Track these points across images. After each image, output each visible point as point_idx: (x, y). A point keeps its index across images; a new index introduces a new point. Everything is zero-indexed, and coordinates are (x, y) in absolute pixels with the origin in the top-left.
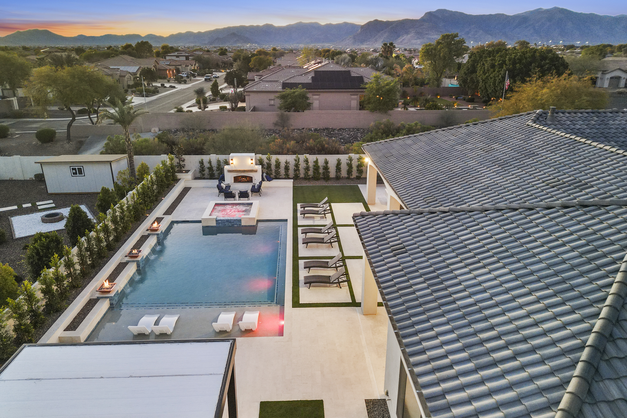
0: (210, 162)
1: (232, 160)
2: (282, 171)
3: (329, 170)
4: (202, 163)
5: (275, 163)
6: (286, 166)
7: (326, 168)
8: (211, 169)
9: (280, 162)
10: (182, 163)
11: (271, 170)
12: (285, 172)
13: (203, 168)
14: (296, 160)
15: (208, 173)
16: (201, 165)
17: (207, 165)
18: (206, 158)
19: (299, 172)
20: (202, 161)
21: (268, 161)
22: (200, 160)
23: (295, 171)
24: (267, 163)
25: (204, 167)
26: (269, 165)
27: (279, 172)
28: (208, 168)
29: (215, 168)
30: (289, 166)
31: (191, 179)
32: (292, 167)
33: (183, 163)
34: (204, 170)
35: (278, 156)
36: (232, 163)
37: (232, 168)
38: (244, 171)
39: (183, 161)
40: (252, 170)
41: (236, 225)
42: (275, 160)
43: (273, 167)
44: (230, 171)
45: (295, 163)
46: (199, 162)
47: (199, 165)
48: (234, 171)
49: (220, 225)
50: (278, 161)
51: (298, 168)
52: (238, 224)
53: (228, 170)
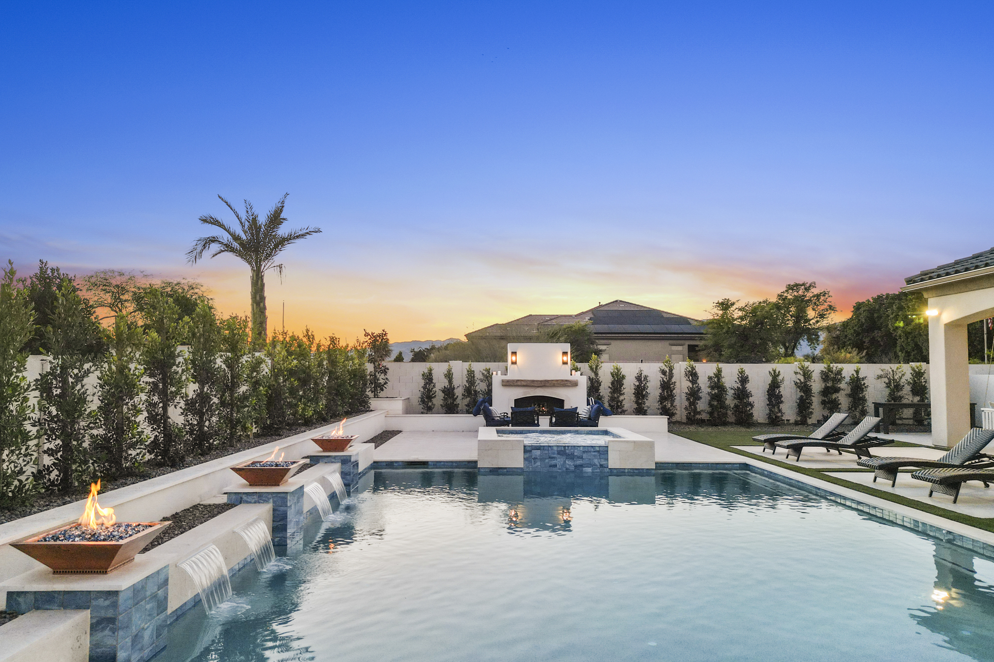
0: (449, 376)
1: (514, 353)
2: (629, 399)
3: (751, 399)
4: (428, 378)
5: (610, 379)
6: (638, 387)
7: (742, 394)
8: (449, 392)
9: (623, 377)
10: (381, 378)
12: (637, 402)
13: (430, 390)
14: (663, 372)
15: (441, 402)
16: (426, 383)
17: (440, 383)
18: (439, 369)
19: (673, 401)
20: (430, 374)
21: (593, 375)
22: (426, 371)
23: (662, 399)
25: (434, 386)
29: (459, 392)
30: (645, 388)
31: (401, 412)
32: (654, 389)
33: (383, 377)
34: (433, 394)
35: (621, 365)
36: (514, 363)
37: (513, 374)
38: (545, 384)
39: (385, 371)
40: (566, 381)
41: (589, 470)
42: (611, 373)
43: (605, 390)
44: (508, 381)
45: (663, 379)
46: (423, 375)
47: (422, 383)
48: (519, 383)
49: (536, 465)
50: (617, 375)
51: (672, 391)
52: (596, 465)
53: (503, 381)
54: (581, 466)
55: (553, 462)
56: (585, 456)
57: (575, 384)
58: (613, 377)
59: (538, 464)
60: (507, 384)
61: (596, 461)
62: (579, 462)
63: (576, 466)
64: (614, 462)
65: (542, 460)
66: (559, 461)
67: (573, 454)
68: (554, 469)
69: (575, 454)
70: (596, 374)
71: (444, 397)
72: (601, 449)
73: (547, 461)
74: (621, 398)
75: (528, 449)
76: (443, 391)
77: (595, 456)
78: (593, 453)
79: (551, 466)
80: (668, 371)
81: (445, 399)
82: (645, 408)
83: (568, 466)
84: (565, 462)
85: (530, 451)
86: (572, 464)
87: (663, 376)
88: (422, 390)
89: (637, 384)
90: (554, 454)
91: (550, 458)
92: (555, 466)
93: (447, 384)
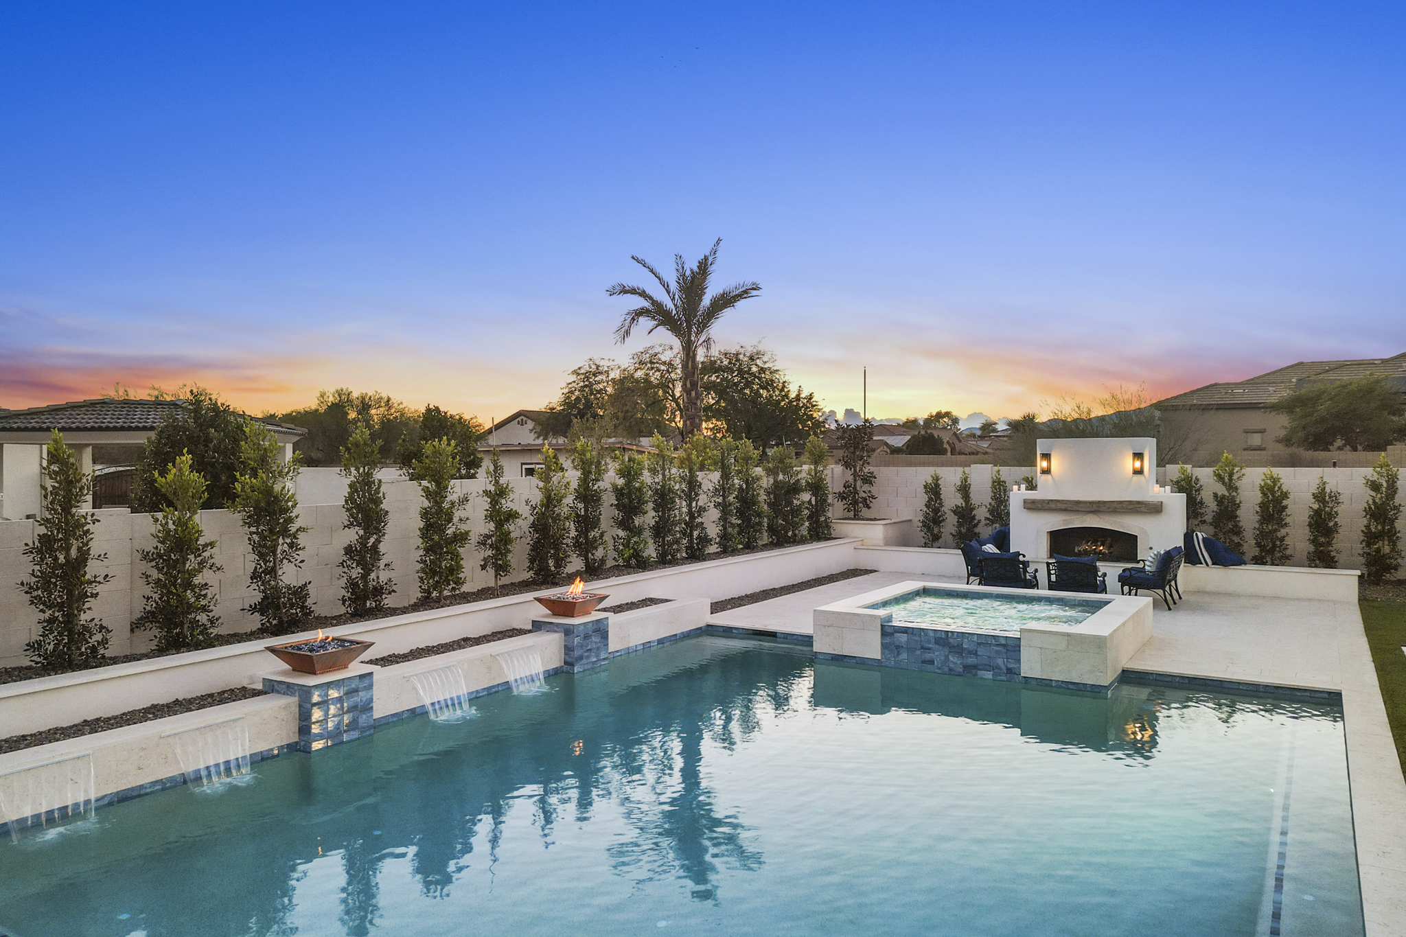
0: (964, 489)
1: (1046, 456)
2: (1297, 535)
4: (934, 490)
5: (1258, 497)
6: (1317, 513)
8: (965, 514)
9: (1285, 495)
10: (863, 489)
11: (1237, 531)
12: (1314, 541)
13: (936, 511)
14: (1375, 486)
15: (953, 530)
16: (930, 499)
17: (951, 499)
18: (950, 476)
19: (1393, 543)
20: (937, 485)
21: (1222, 490)
22: (930, 481)
23: (1370, 538)
24: (1215, 495)
25: (942, 504)
26: (1227, 510)
27: (1282, 539)
28: (957, 511)
29: (981, 514)
30: (1331, 516)
31: (881, 542)
32: (1351, 519)
33: (866, 487)
34: (940, 516)
35: (1278, 471)
36: (1046, 471)
37: (1046, 489)
38: (1097, 508)
39: (869, 480)
40: (1138, 503)
41: (989, 675)
42: (1262, 487)
43: (1248, 516)
44: (1034, 502)
45: (1374, 502)
46: (925, 487)
47: (924, 498)
48: (1053, 506)
49: (901, 657)
50: (1273, 493)
51: (1392, 521)
52: (1000, 668)
53: (1025, 501)
54: (975, 667)
55: (928, 656)
56: (981, 651)
57: (1155, 509)
58: (1264, 494)
59: (904, 656)
60: (1032, 506)
61: (1000, 661)
62: (971, 660)
63: (965, 667)
64: (1030, 666)
65: (910, 650)
66: (938, 655)
67: (960, 646)
68: (930, 667)
69: (964, 646)
70: (1231, 487)
71: (958, 522)
72: (1009, 642)
73: (918, 652)
74: (1283, 532)
75: (889, 630)
76: (955, 512)
77: (997, 652)
78: (995, 648)
79: (924, 662)
80: (1385, 484)
81: (960, 525)
82: (1333, 554)
83: (952, 665)
84: (947, 657)
85: (892, 634)
86: (959, 662)
87: (1373, 494)
88: (925, 509)
89: (1316, 506)
90: (929, 642)
91: (922, 648)
92: (931, 662)
93: (960, 502)
